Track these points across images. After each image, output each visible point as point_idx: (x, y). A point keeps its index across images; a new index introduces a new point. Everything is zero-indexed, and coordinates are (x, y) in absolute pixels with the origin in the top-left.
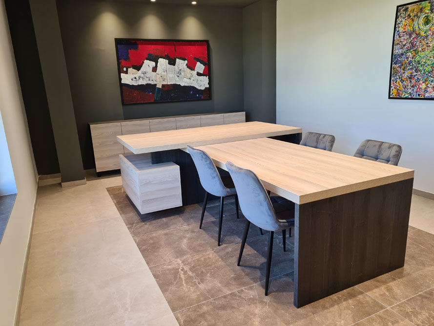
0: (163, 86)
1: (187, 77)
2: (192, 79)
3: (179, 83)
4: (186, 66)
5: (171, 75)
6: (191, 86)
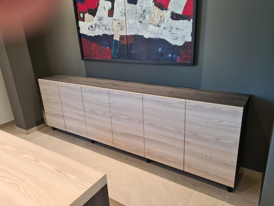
0: (122, 37)
1: (154, 23)
2: (162, 25)
3: (142, 32)
4: (154, 3)
5: (131, 21)
6: (159, 38)
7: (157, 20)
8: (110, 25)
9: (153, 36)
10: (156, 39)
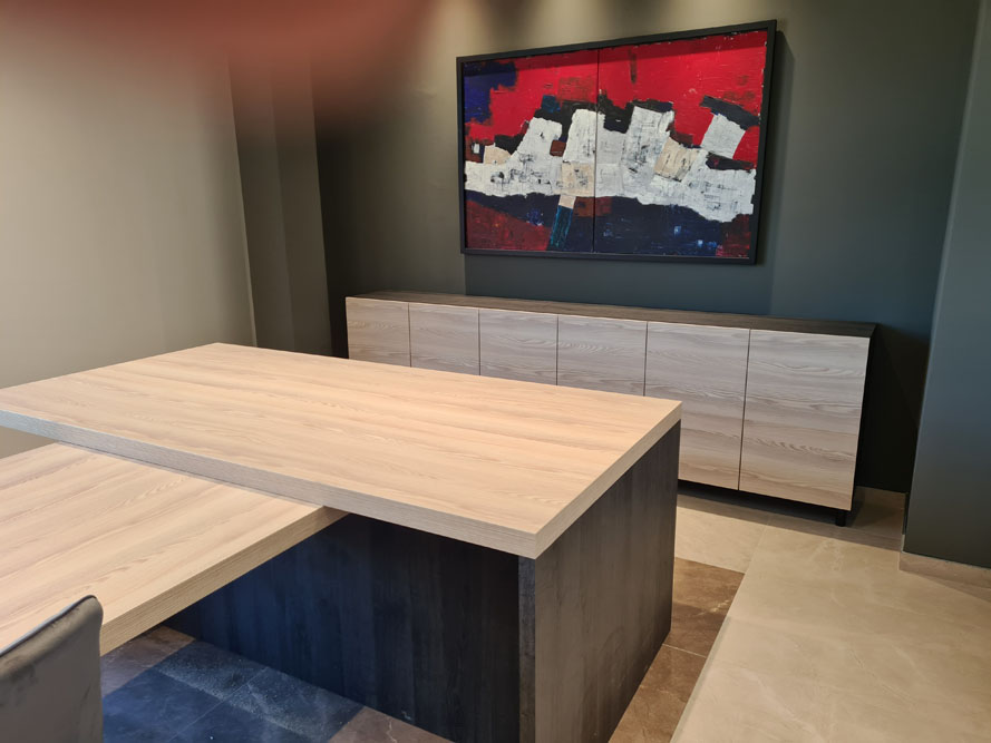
0: (580, 202)
1: (667, 174)
2: (686, 179)
3: (635, 192)
4: (668, 133)
5: (608, 167)
6: (676, 206)
7: (675, 168)
8: (553, 172)
9: (660, 201)
10: (669, 207)
